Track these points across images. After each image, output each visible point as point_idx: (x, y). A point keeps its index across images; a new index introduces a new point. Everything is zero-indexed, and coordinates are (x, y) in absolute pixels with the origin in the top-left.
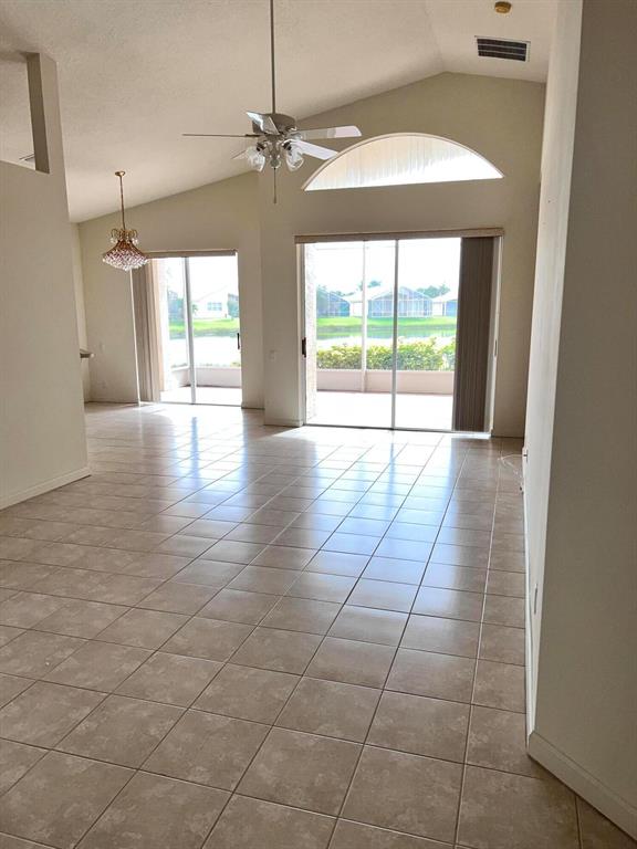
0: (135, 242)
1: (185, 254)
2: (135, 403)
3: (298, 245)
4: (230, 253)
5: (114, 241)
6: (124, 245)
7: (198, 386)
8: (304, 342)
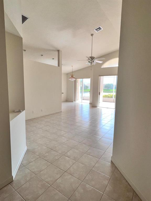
0: (74, 76)
1: (82, 78)
2: (73, 102)
3: (99, 77)
4: (89, 78)
5: (71, 76)
6: (72, 77)
7: (83, 99)
8: (99, 93)
